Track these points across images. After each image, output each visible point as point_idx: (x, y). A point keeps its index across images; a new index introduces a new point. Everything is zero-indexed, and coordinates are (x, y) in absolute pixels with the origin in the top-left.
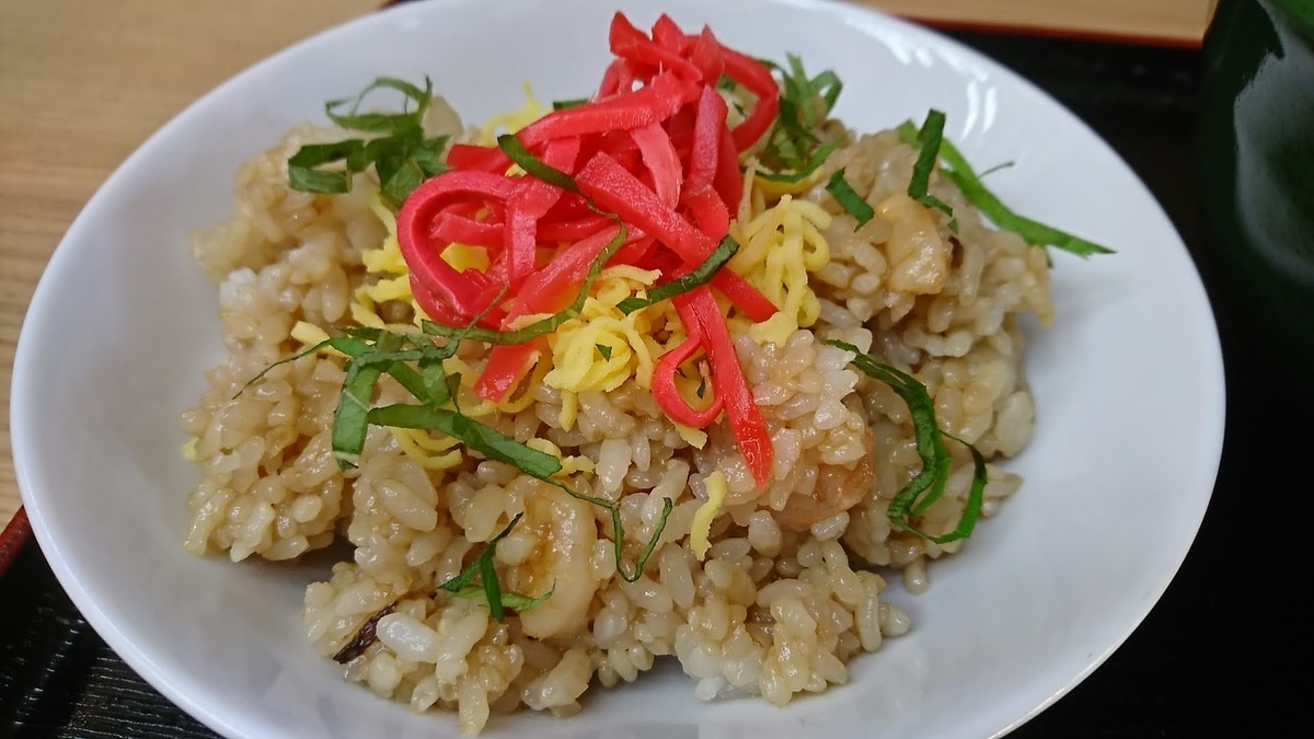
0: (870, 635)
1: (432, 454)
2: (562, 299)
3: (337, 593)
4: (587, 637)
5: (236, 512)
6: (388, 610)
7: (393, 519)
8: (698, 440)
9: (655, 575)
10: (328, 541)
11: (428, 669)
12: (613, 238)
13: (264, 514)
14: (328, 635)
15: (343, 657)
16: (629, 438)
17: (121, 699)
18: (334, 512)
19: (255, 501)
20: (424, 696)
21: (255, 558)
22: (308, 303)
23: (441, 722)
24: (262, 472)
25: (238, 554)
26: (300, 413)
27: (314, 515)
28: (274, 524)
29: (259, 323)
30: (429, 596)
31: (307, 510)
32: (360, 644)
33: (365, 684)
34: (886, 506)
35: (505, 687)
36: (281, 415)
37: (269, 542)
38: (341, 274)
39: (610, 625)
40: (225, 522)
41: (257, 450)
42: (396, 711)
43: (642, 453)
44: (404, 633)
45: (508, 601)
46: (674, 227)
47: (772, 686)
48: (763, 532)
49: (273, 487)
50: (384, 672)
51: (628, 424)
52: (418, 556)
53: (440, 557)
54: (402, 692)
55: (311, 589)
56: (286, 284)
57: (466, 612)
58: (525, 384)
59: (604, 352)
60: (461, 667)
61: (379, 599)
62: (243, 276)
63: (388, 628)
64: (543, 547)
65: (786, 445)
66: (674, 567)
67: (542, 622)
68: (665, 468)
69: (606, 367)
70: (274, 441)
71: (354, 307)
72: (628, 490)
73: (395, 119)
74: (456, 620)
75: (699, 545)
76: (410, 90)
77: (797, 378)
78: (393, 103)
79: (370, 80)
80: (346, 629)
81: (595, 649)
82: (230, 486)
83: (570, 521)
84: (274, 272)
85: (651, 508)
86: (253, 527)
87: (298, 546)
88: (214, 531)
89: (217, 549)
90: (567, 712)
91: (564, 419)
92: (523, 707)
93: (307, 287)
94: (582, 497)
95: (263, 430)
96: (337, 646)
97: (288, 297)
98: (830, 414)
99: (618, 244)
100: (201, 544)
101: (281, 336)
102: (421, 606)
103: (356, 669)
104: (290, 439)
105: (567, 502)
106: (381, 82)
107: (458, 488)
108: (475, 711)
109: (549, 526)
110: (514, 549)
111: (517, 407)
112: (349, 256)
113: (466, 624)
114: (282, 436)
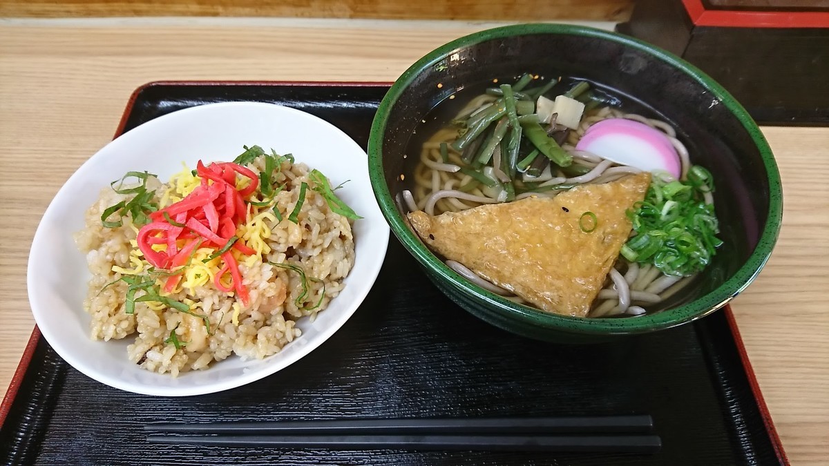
0: (289, 338)
1: (158, 306)
2: (185, 260)
3: (136, 346)
4: (208, 349)
5: (104, 328)
6: (150, 350)
7: (148, 326)
8: (231, 294)
9: (224, 332)
10: (133, 331)
11: (161, 364)
12: (199, 241)
13: (112, 328)
14: (135, 358)
15: (139, 363)
16: (212, 296)
17: (77, 384)
18: (133, 323)
19: (109, 324)
20: (162, 370)
21: (112, 339)
22: (116, 258)
23: (167, 376)
24: (109, 315)
25: (107, 339)
26: (118, 298)
27: (127, 326)
28: (116, 329)
29: (101, 268)
30: (161, 345)
31: (125, 325)
32: (143, 360)
33: (147, 369)
34: (294, 302)
35: (183, 366)
36: (112, 300)
37: (115, 335)
38: (125, 247)
39: (213, 346)
40: (101, 331)
41: (107, 310)
42: (156, 375)
43: (216, 300)
44: (154, 356)
45: (181, 344)
46: (215, 238)
47: (258, 356)
48: (255, 315)
49: (114, 319)
50: (150, 365)
51: (211, 292)
52: (156, 335)
53: (164, 334)
54: (156, 370)
55: (128, 347)
56: (107, 253)
57: (170, 348)
58: (179, 285)
59: (198, 276)
60: (169, 362)
61: (147, 348)
62: (93, 253)
63: (149, 355)
64: (188, 329)
65: (253, 294)
66: (229, 328)
67: (191, 348)
68: (224, 303)
69: (199, 280)
70: (112, 307)
71: (131, 257)
72: (213, 310)
73: (136, 190)
74: (167, 350)
75: (236, 322)
76: (140, 175)
77: (254, 276)
78: (134, 182)
79: (126, 173)
80: (139, 357)
81: (212, 352)
82: (101, 320)
83: (195, 322)
84: (103, 250)
85: (218, 315)
86: (110, 332)
87: (124, 335)
88: (99, 334)
89: (101, 338)
90: (205, 369)
91: (192, 294)
92: (192, 370)
93: (115, 253)
94: (197, 316)
95: (108, 304)
96: (138, 361)
97: (109, 257)
98: (264, 285)
99: (200, 243)
100: (96, 338)
101: (109, 271)
102: (158, 348)
103: (143, 366)
104: (116, 306)
105: (192, 317)
106: (129, 174)
107: (166, 314)
108: (175, 372)
109: (189, 324)
110: (179, 331)
111: (179, 291)
112: (126, 240)
113: (171, 351)
114: (114, 306)
